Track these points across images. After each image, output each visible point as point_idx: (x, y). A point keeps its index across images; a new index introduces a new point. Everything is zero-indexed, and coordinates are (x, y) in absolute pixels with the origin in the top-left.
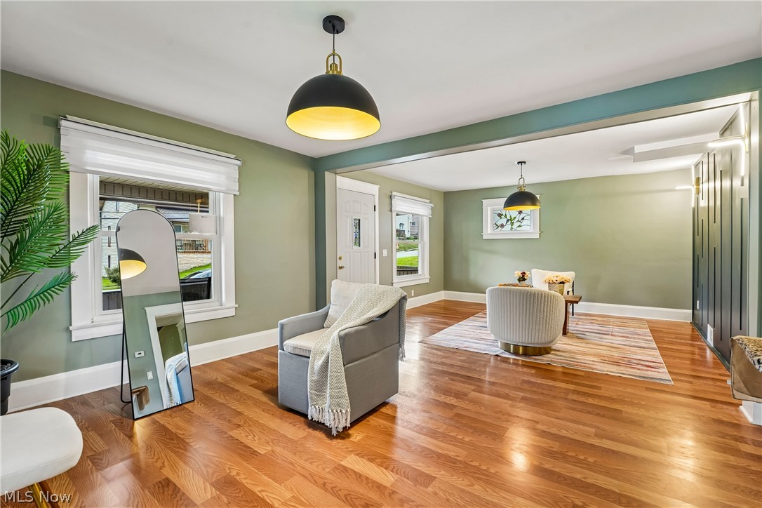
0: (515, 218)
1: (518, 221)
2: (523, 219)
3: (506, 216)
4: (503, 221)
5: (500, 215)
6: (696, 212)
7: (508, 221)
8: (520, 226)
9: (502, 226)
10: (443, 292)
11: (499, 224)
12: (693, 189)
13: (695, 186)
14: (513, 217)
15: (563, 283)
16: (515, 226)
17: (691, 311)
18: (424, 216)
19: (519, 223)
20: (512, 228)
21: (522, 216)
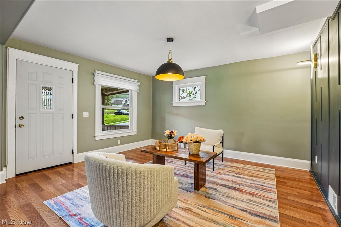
0: (192, 92)
1: (194, 94)
2: (196, 93)
3: (186, 91)
4: (185, 94)
5: (183, 91)
6: (314, 83)
7: (188, 94)
8: (194, 98)
9: (184, 98)
10: (151, 140)
11: (182, 96)
12: (312, 64)
13: (314, 62)
14: (190, 92)
15: (197, 142)
16: (191, 98)
17: (309, 162)
18: (133, 90)
19: (194, 96)
20: (190, 99)
21: (196, 90)
